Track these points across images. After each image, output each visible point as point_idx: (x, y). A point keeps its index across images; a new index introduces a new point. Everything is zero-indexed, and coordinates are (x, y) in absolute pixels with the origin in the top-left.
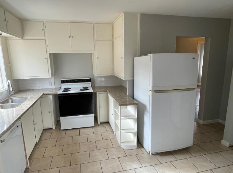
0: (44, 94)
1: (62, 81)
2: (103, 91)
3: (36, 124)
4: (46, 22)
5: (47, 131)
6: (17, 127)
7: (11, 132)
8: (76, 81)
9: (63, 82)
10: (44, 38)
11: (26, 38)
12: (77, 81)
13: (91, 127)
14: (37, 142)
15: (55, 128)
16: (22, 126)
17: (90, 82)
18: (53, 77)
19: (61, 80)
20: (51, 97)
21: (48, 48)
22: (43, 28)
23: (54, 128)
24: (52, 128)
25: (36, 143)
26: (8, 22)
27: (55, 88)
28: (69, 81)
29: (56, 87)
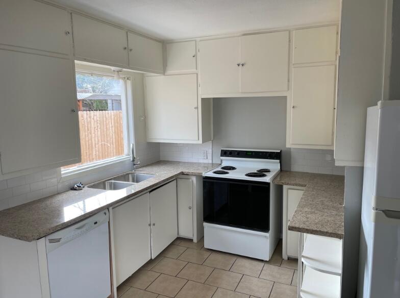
0: (182, 173)
1: (223, 153)
2: (296, 185)
3: (154, 225)
4: (201, 41)
5: (183, 243)
6: (96, 223)
7: (77, 229)
8: (248, 153)
9: (225, 153)
10: (194, 70)
11: (169, 72)
12: (251, 154)
13: (262, 261)
14: (153, 258)
15: (198, 242)
16: (109, 222)
17: (279, 161)
18: (211, 142)
19: (222, 150)
20: (194, 179)
21: (200, 89)
22: (194, 54)
23: (195, 240)
24: (192, 240)
25: (151, 259)
26: (131, 50)
27: (212, 164)
28: (236, 153)
29: (214, 162)
